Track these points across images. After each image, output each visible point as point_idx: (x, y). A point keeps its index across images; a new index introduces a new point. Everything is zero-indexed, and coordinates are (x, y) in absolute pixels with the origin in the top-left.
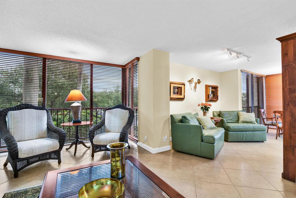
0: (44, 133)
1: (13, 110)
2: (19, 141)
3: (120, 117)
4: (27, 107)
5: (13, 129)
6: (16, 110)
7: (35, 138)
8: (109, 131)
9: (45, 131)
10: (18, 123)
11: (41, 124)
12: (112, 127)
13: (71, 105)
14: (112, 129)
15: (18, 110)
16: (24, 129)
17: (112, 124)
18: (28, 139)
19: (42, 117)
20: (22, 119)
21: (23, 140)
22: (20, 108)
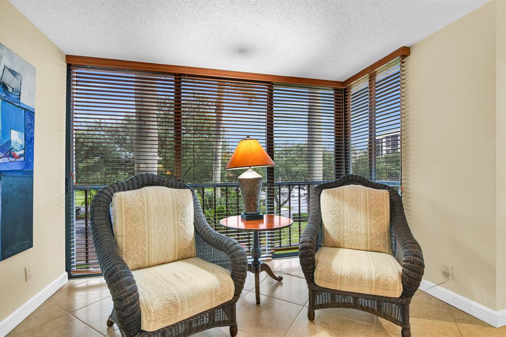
0: (190, 247)
1: (124, 190)
2: (139, 268)
3: (370, 208)
4: (151, 183)
5: (124, 238)
6: (129, 190)
7: (171, 259)
8: (339, 244)
9: (192, 241)
10: (135, 222)
11: (182, 225)
12: (346, 234)
13: (239, 178)
14: (345, 239)
15: (134, 189)
16: (148, 238)
17: (346, 226)
18: (156, 263)
19: (184, 206)
20: (144, 212)
21: (147, 265)
22: (138, 184)
